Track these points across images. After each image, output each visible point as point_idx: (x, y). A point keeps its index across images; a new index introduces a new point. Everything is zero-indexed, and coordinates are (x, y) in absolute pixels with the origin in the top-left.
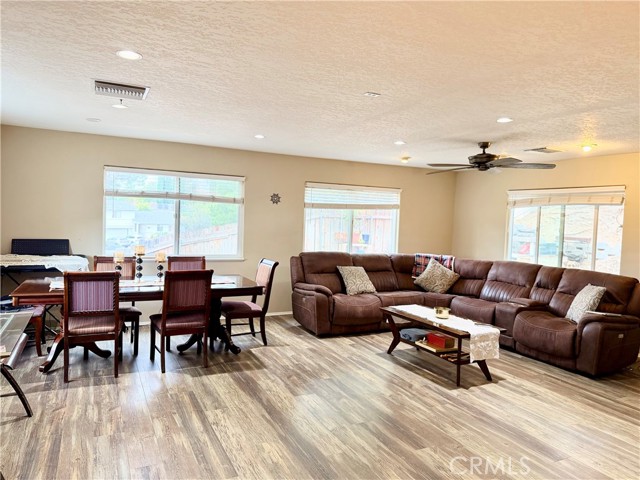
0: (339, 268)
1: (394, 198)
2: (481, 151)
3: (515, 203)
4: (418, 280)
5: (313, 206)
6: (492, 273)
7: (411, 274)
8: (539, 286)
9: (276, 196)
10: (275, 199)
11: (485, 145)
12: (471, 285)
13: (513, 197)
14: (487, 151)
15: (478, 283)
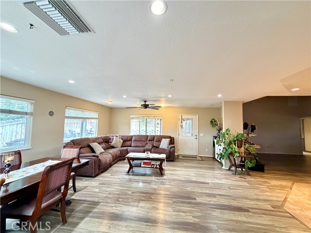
0: (90, 144)
1: (96, 115)
2: (144, 103)
3: (133, 118)
4: (112, 144)
5: (69, 117)
6: (133, 139)
7: (108, 142)
8: (149, 141)
9: (51, 112)
10: (51, 114)
11: (145, 102)
12: (128, 143)
13: (131, 117)
14: (146, 103)
15: (130, 142)
